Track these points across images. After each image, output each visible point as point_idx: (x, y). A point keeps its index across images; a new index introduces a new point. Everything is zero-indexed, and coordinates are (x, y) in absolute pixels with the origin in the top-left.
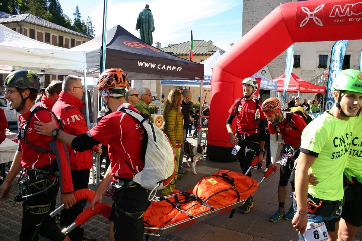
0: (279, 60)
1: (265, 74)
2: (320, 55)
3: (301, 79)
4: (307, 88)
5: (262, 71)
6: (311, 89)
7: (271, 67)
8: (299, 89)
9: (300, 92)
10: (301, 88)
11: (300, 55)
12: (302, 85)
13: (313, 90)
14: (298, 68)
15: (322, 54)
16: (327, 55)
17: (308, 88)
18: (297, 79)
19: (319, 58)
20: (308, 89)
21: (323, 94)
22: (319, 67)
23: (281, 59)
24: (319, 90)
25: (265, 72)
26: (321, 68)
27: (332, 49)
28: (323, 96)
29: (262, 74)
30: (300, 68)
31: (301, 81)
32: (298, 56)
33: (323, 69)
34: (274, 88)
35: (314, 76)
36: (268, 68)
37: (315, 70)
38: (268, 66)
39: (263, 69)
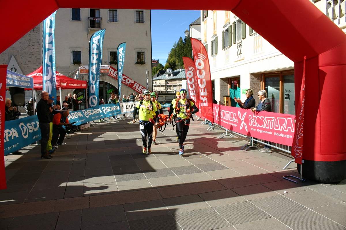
0: (31, 56)
2: (73, 52)
3: (60, 74)
5: (12, 69)
7: (22, 64)
8: (60, 85)
9: (61, 89)
10: (62, 84)
12: (63, 80)
13: (75, 85)
15: (76, 50)
16: (80, 52)
19: (73, 54)
20: (70, 85)
22: (73, 64)
23: (33, 55)
24: (81, 85)
25: (16, 70)
26: (76, 65)
27: (90, 41)
28: (85, 91)
33: (77, 65)
34: (30, 85)
35: (70, 73)
36: (19, 65)
37: (70, 67)
38: (18, 63)
39: (12, 67)
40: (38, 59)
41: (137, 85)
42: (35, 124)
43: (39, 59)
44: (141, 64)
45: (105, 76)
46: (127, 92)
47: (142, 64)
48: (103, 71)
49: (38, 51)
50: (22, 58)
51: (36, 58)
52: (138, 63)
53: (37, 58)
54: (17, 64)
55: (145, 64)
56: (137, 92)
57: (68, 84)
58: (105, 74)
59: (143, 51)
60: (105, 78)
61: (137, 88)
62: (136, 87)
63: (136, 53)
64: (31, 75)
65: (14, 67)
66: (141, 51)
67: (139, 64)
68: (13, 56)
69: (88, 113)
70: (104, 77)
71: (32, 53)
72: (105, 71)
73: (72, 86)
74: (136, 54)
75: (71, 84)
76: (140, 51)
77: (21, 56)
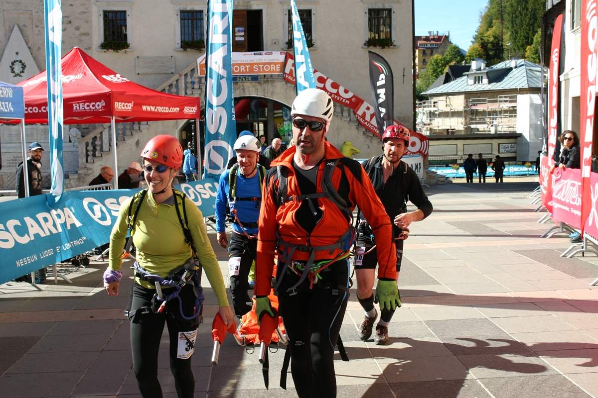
1: (23, 72)
2: (182, 12)
3: (118, 76)
4: (141, 105)
5: (13, 64)
6: (153, 109)
9: (117, 121)
10: (119, 106)
11: (125, 12)
12: (122, 93)
13: (160, 109)
14: (124, 50)
15: (189, 9)
16: (202, 12)
17: (145, 105)
18: (104, 77)
19: (181, 19)
20: (144, 108)
21: (195, 122)
22: (181, 47)
23: (70, 22)
24: (182, 110)
25: (24, 66)
26: (188, 49)
29: (13, 71)
30: (127, 50)
31: (120, 81)
32: (118, 15)
33: (194, 50)
34: (12, 109)
35: (172, 73)
36: (32, 54)
37: (172, 56)
38: (29, 48)
39: (15, 58)
40: (84, 34)
41: (368, 108)
42: (20, 224)
43: (88, 34)
44: (380, 46)
45: (272, 82)
46: (338, 129)
47: (383, 47)
48: (267, 68)
49: (84, 13)
50: (39, 31)
51: (77, 33)
52: (370, 43)
53: (82, 30)
54: (27, 49)
55: (391, 47)
56: (367, 129)
57: (138, 105)
58: (271, 76)
59: (387, 6)
60: (271, 89)
61: (368, 118)
62: (364, 114)
63: (367, 12)
64: (37, 79)
65: (18, 59)
66: (381, 7)
67: (375, 46)
68: (16, 28)
69: (200, 193)
70: (270, 85)
71: (69, 19)
72: (273, 67)
73: (151, 112)
74: (367, 14)
75: (149, 105)
76: (377, 7)
77: (37, 26)
